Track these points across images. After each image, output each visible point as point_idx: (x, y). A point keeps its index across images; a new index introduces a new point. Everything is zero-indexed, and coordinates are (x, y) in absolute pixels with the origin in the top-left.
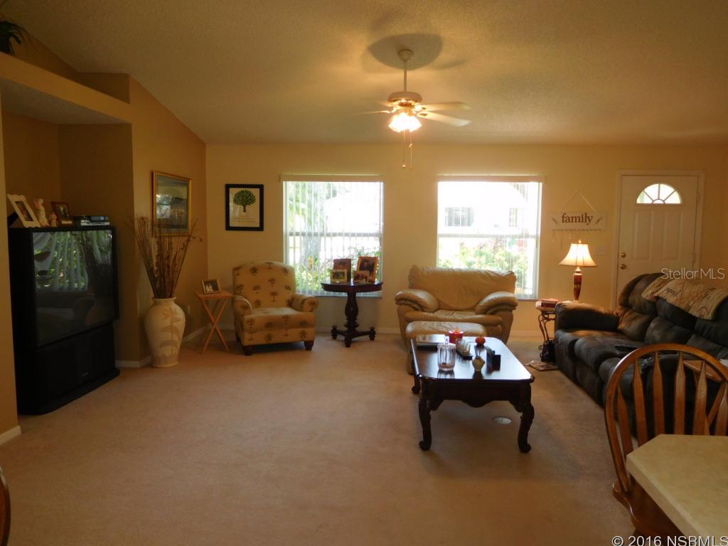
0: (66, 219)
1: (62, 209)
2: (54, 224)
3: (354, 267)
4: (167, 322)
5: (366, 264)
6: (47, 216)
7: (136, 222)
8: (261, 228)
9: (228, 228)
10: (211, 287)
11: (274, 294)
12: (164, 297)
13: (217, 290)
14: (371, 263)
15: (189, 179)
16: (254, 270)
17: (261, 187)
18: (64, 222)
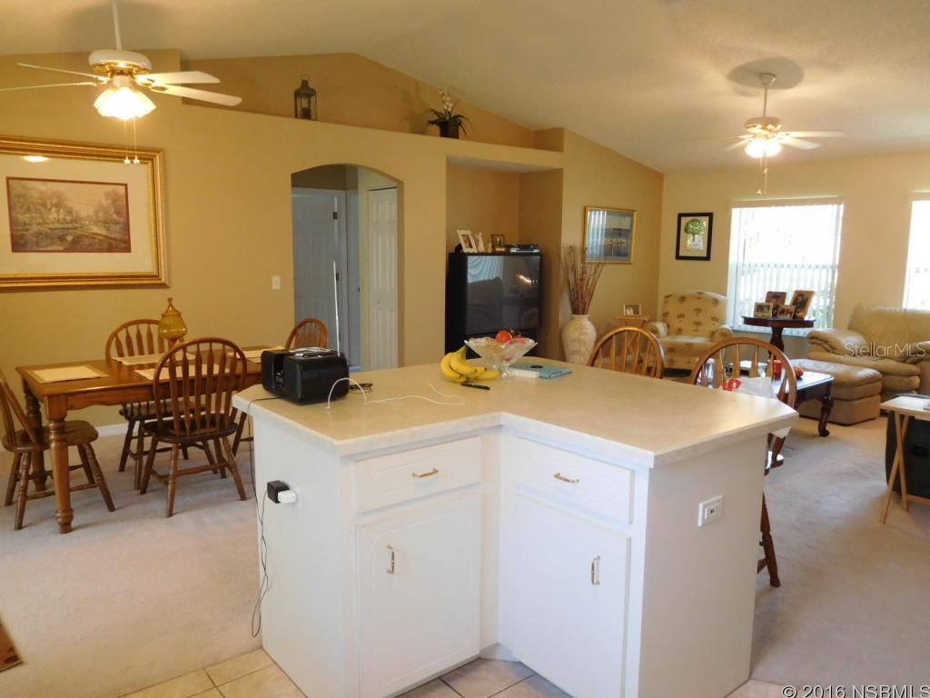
0: (500, 246)
1: (498, 240)
2: (490, 251)
3: (788, 302)
4: (576, 335)
5: (800, 298)
6: (485, 245)
7: (562, 250)
8: (708, 258)
9: (678, 257)
10: (632, 311)
11: (698, 324)
12: (578, 314)
13: (638, 313)
14: (805, 297)
15: (634, 211)
16: (683, 299)
17: (710, 215)
18: (498, 249)
